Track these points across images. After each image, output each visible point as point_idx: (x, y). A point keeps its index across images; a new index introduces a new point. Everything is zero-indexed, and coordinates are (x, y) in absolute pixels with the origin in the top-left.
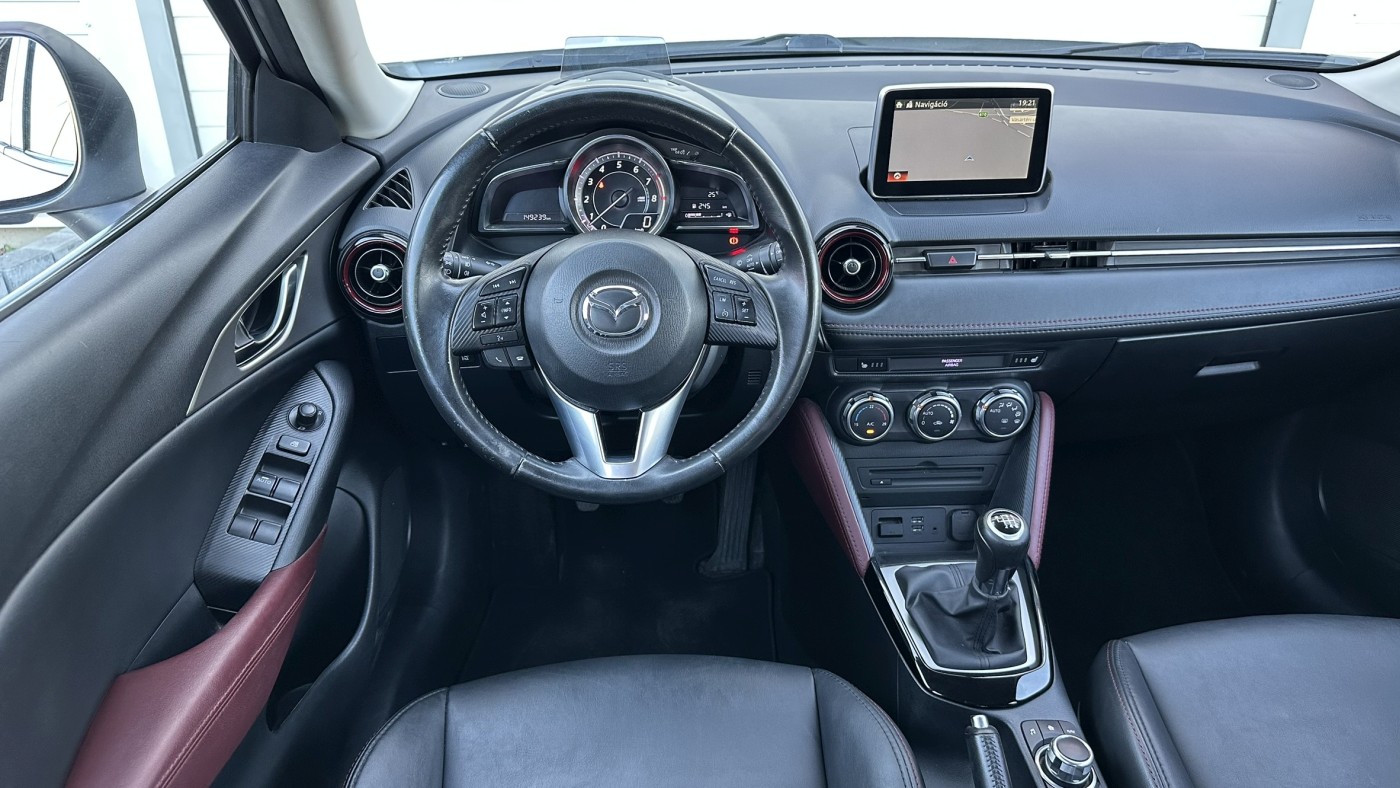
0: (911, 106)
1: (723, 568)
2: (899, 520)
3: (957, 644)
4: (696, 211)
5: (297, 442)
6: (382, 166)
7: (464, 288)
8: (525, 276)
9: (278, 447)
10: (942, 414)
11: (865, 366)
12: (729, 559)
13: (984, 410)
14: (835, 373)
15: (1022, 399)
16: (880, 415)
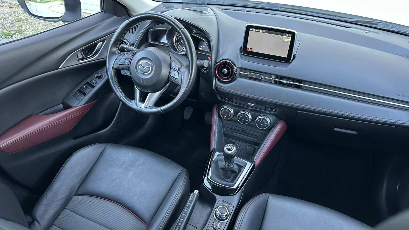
0: (254, 30)
4: (202, 48)
5: (94, 81)
7: (120, 54)
8: (134, 55)
9: (90, 81)
10: (244, 118)
11: (227, 99)
13: (257, 120)
14: (219, 99)
15: (268, 120)
16: (228, 113)
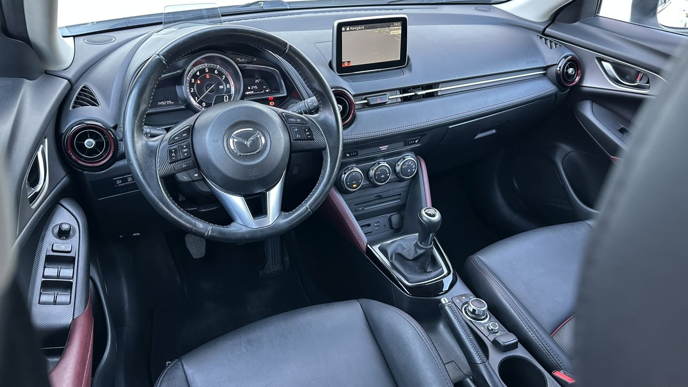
0: (349, 30)
1: (271, 271)
2: (369, 225)
3: (414, 272)
4: (251, 90)
5: (62, 246)
6: (72, 85)
7: (158, 142)
8: (191, 131)
9: (53, 251)
10: (384, 172)
11: (348, 155)
12: (274, 266)
13: (400, 167)
16: (358, 178)
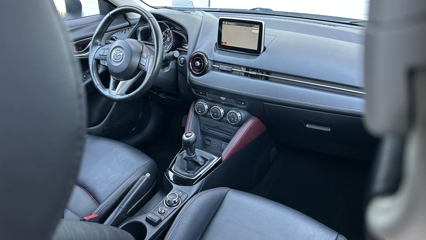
0: (227, 24)
2: (210, 141)
4: (185, 46)
6: (130, 25)
10: (217, 112)
11: (201, 93)
13: (228, 114)
14: (195, 93)
15: (239, 115)
16: (202, 108)
